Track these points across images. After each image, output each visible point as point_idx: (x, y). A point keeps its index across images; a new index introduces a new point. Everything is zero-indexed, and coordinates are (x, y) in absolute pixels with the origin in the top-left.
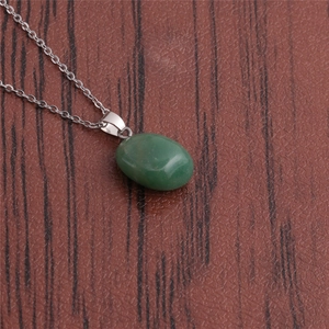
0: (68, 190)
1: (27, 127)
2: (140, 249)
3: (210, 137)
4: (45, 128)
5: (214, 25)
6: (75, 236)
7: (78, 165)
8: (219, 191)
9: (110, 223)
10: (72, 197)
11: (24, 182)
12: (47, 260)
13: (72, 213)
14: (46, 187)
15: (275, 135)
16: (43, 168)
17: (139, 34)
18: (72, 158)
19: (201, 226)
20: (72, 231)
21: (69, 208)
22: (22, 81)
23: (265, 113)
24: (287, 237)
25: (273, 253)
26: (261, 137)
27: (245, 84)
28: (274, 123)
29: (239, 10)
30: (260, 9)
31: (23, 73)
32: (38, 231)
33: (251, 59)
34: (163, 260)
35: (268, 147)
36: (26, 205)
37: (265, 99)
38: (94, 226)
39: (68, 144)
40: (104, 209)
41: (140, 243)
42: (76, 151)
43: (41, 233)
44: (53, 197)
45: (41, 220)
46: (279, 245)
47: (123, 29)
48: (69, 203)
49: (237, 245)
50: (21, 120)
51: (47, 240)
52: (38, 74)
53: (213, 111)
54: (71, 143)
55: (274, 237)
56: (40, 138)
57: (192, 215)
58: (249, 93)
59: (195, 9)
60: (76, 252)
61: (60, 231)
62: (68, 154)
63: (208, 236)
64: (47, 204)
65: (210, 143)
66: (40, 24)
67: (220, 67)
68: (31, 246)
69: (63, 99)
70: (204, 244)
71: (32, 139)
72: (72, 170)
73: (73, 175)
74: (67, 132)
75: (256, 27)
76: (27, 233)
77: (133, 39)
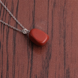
0: (13, 58)
1: (4, 42)
2: (31, 73)
3: (50, 46)
4: (8, 42)
5: (53, 19)
6: (14, 70)
7: (16, 52)
8: (51, 60)
9: (23, 67)
10: (14, 60)
11: (2, 56)
12: (7, 75)
13: (14, 64)
14: (8, 57)
15: (66, 46)
16: (7, 53)
17: (34, 20)
18: (15, 50)
19: (46, 68)
20: (14, 68)
21: (13, 63)
22: (3, 31)
23: (64, 41)
24: (68, 72)
25: (64, 76)
26: (63, 47)
27: (60, 33)
28: (66, 43)
29: (59, 15)
30: (65, 15)
31: (4, 29)
32: (5, 68)
33: (61, 27)
34: (36, 76)
35: (65, 49)
36: (2, 62)
37: (65, 38)
38: (19, 67)
39: (14, 47)
40: (22, 63)
41: (31, 72)
42: (16, 49)
43: (6, 68)
44: (9, 60)
45: (6, 65)
46: (66, 74)
47: (30, 19)
48: (13, 61)
49: (55, 73)
50: (2, 40)
51: (7, 70)
52: (7, 29)
53: (51, 40)
54: (15, 46)
55: (65, 72)
56: (7, 45)
57: (44, 65)
58: (61, 36)
59: (48, 14)
60: (14, 74)
61: (11, 68)
62: (14, 49)
63: (48, 71)
64: (8, 61)
65: (50, 48)
66: (9, 17)
67: (54, 29)
68: (3, 72)
69: (13, 35)
70: (47, 73)
71: (5, 45)
72: (15, 53)
73: (15, 55)
74: (14, 44)
75: (63, 20)
76: (2, 68)
77: (32, 21)
